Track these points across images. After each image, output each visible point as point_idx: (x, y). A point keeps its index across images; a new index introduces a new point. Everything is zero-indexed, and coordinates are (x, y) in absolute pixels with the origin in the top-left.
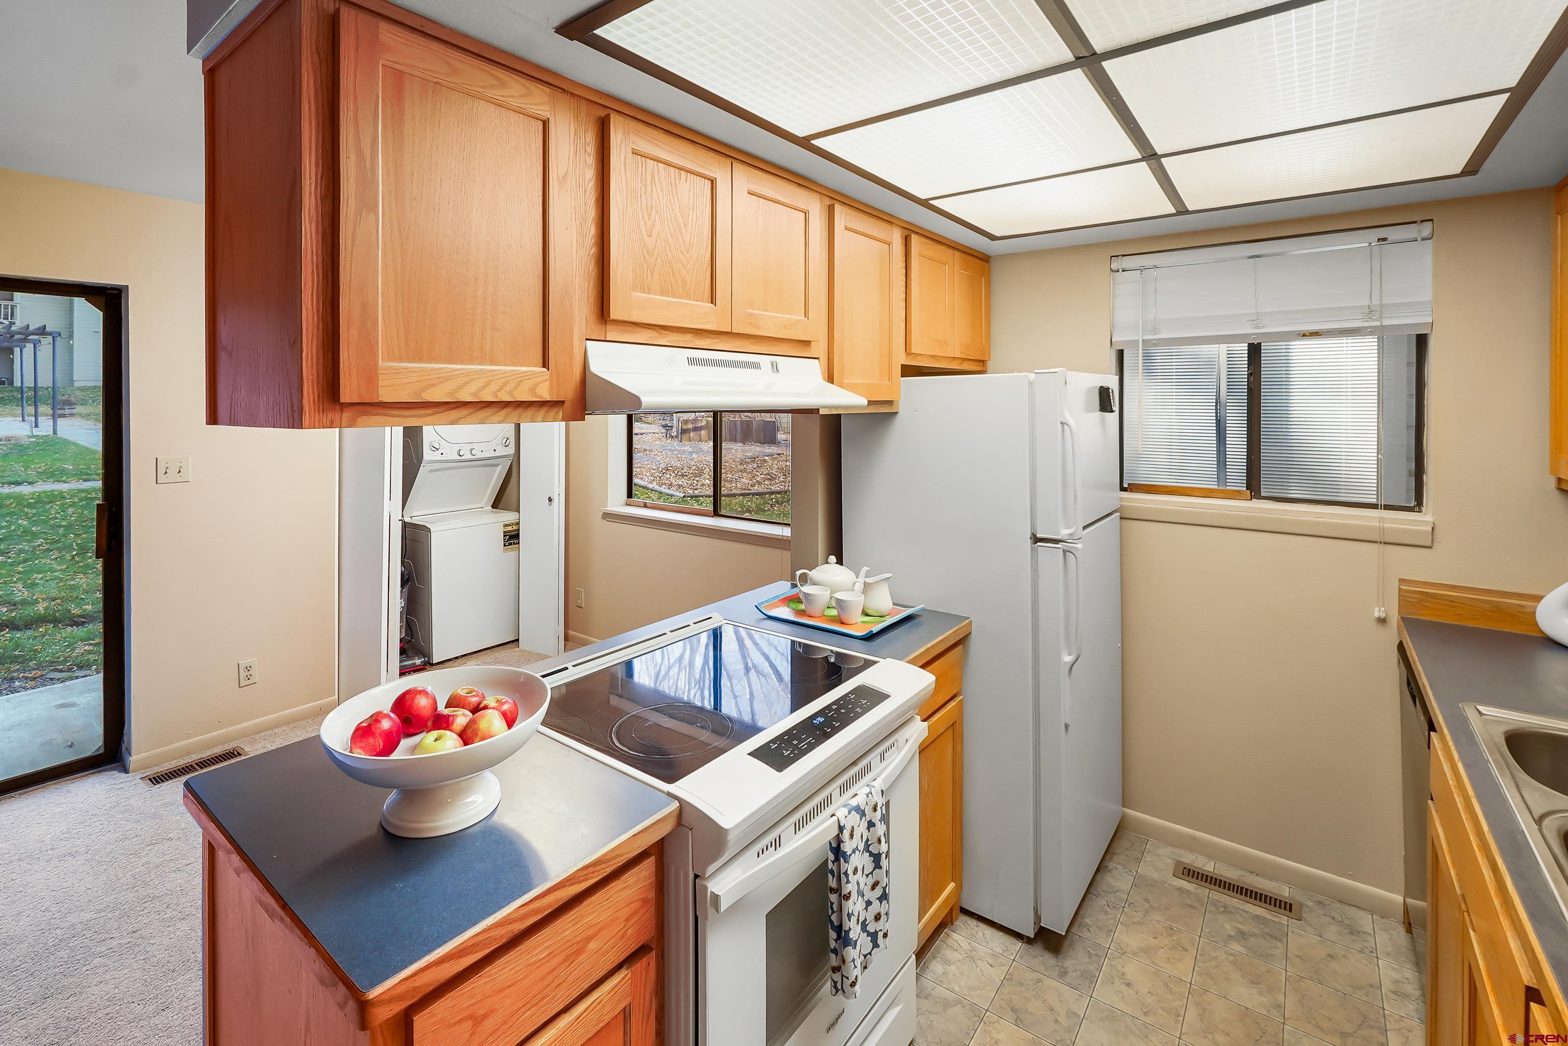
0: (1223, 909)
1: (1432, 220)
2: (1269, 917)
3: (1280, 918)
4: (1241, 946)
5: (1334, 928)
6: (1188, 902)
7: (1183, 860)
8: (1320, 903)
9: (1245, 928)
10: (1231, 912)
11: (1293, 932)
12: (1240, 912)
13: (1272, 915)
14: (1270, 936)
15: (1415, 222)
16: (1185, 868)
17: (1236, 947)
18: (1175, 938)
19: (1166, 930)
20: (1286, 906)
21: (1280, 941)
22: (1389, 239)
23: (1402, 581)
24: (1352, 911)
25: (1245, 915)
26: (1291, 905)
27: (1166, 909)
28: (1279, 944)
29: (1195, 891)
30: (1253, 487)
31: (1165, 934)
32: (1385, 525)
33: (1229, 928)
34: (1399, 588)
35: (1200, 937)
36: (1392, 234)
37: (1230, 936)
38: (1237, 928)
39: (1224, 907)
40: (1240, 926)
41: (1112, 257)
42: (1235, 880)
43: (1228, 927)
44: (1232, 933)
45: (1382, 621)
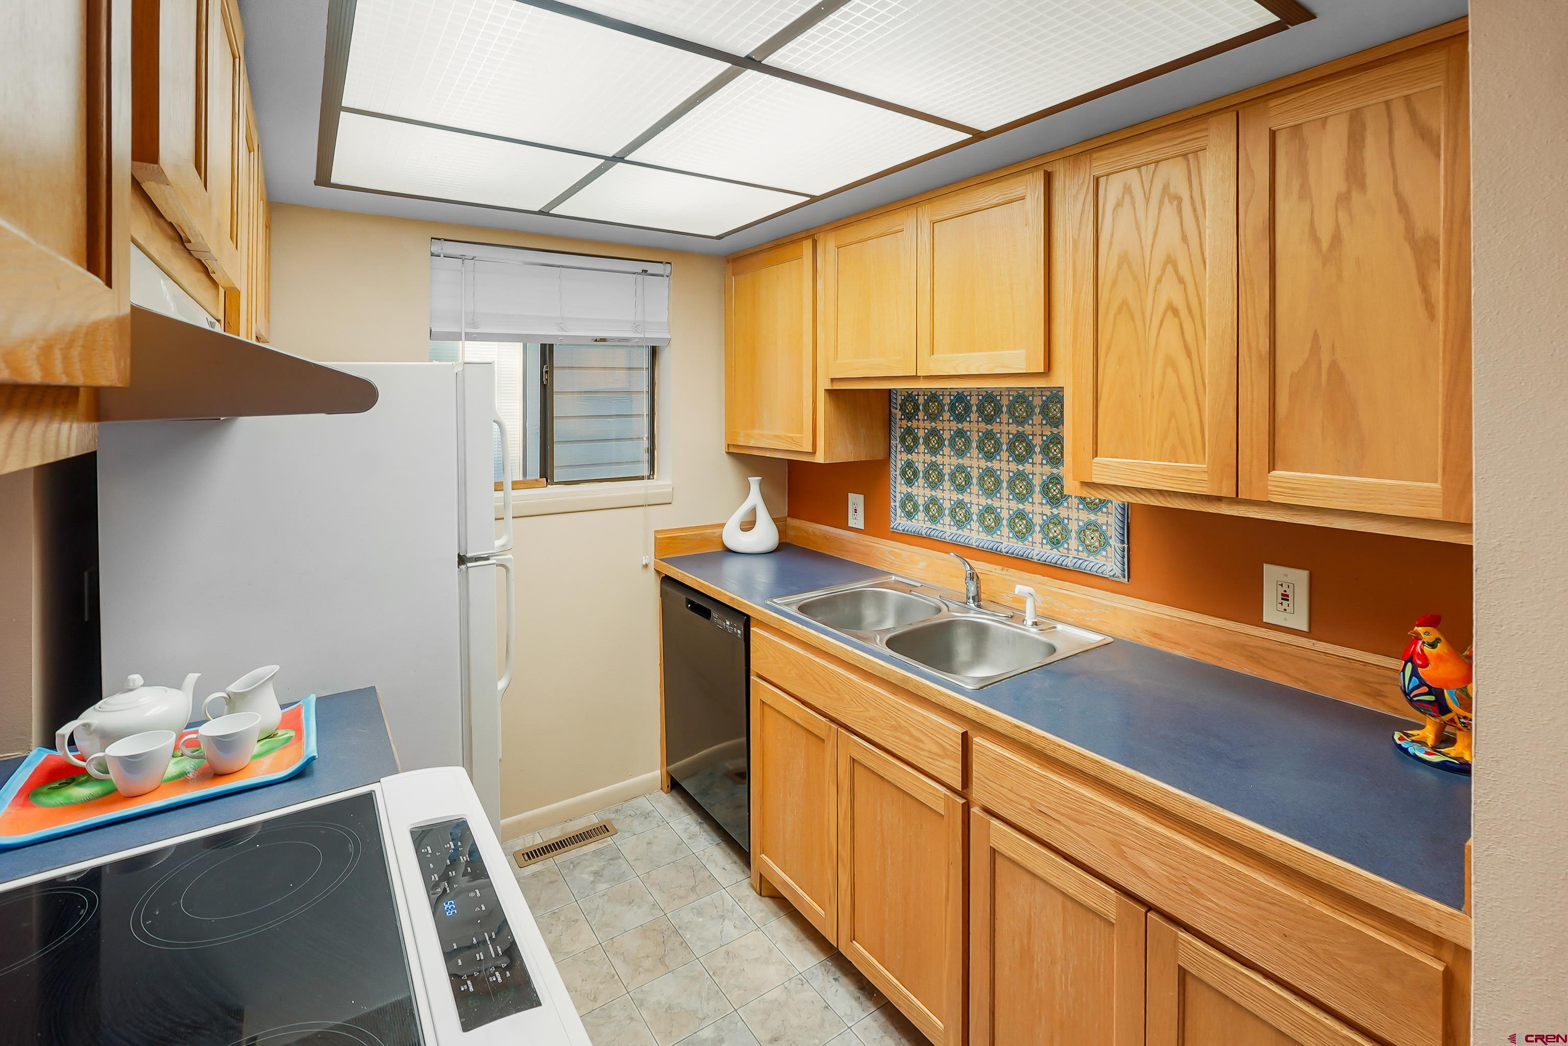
0: (572, 865)
1: (670, 263)
2: (601, 846)
3: (606, 841)
4: (603, 883)
5: (636, 822)
6: (547, 880)
7: (517, 848)
8: (617, 811)
9: (594, 868)
10: (578, 863)
11: (620, 845)
12: (583, 858)
13: (601, 843)
14: (612, 859)
15: (661, 263)
16: (523, 854)
17: (602, 887)
18: (563, 919)
19: (552, 918)
20: (603, 830)
21: (620, 857)
22: (649, 272)
23: (656, 532)
24: (635, 802)
25: (588, 857)
26: (605, 826)
27: (538, 900)
28: (620, 861)
29: (544, 867)
30: (546, 472)
31: (554, 922)
32: (648, 492)
33: (588, 878)
34: (655, 537)
35: (576, 901)
36: (652, 268)
37: (593, 882)
38: (591, 872)
39: (572, 863)
40: (591, 869)
41: (432, 238)
42: (560, 837)
43: (585, 876)
44: (592, 879)
45: (646, 566)
